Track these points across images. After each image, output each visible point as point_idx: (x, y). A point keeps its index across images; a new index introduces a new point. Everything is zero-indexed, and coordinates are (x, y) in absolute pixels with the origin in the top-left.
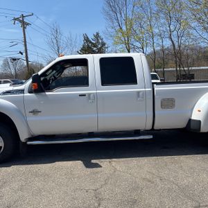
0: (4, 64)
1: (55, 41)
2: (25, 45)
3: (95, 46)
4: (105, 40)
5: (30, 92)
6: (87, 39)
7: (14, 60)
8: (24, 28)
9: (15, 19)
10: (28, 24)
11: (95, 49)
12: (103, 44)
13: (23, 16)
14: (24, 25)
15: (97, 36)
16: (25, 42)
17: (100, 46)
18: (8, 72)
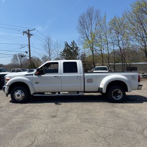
0: (14, 58)
1: (47, 45)
2: (29, 48)
3: (72, 49)
4: (78, 46)
5: (35, 75)
6: (67, 45)
7: (22, 56)
8: (29, 37)
9: (24, 32)
10: (31, 35)
11: (72, 51)
12: (77, 48)
13: (29, 30)
14: (29, 35)
15: (73, 43)
16: (29, 45)
17: (75, 49)
18: (16, 63)
